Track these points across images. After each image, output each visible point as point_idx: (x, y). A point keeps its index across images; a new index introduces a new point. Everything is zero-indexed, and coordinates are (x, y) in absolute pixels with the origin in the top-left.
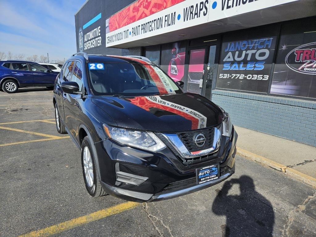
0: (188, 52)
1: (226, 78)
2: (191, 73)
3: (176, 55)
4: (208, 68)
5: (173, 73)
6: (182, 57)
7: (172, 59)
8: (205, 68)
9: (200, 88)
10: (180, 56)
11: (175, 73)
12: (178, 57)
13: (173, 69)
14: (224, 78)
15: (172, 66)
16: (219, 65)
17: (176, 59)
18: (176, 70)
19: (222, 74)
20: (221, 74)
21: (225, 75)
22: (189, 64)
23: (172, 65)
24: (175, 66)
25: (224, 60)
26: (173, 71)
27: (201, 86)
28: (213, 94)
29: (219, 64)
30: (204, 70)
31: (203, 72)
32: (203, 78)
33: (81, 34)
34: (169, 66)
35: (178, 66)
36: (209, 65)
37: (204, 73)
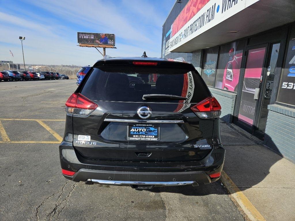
0: (246, 52)
1: (291, 88)
2: (247, 79)
3: (233, 57)
4: (268, 74)
5: (228, 79)
6: (239, 58)
7: (229, 62)
8: (264, 74)
9: (256, 100)
10: (237, 58)
11: (230, 79)
12: (235, 59)
13: (229, 73)
14: (288, 88)
15: (228, 70)
16: (283, 69)
17: (232, 61)
18: (231, 75)
19: (287, 83)
20: (284, 83)
21: (290, 83)
22: (245, 68)
23: (229, 68)
24: (231, 70)
25: (291, 63)
26: (229, 76)
27: (256, 97)
28: (269, 111)
29: (282, 67)
30: (262, 76)
31: (261, 78)
32: (260, 87)
33: (164, 42)
34: (225, 70)
35: (234, 70)
36: (269, 70)
37: (261, 80)
